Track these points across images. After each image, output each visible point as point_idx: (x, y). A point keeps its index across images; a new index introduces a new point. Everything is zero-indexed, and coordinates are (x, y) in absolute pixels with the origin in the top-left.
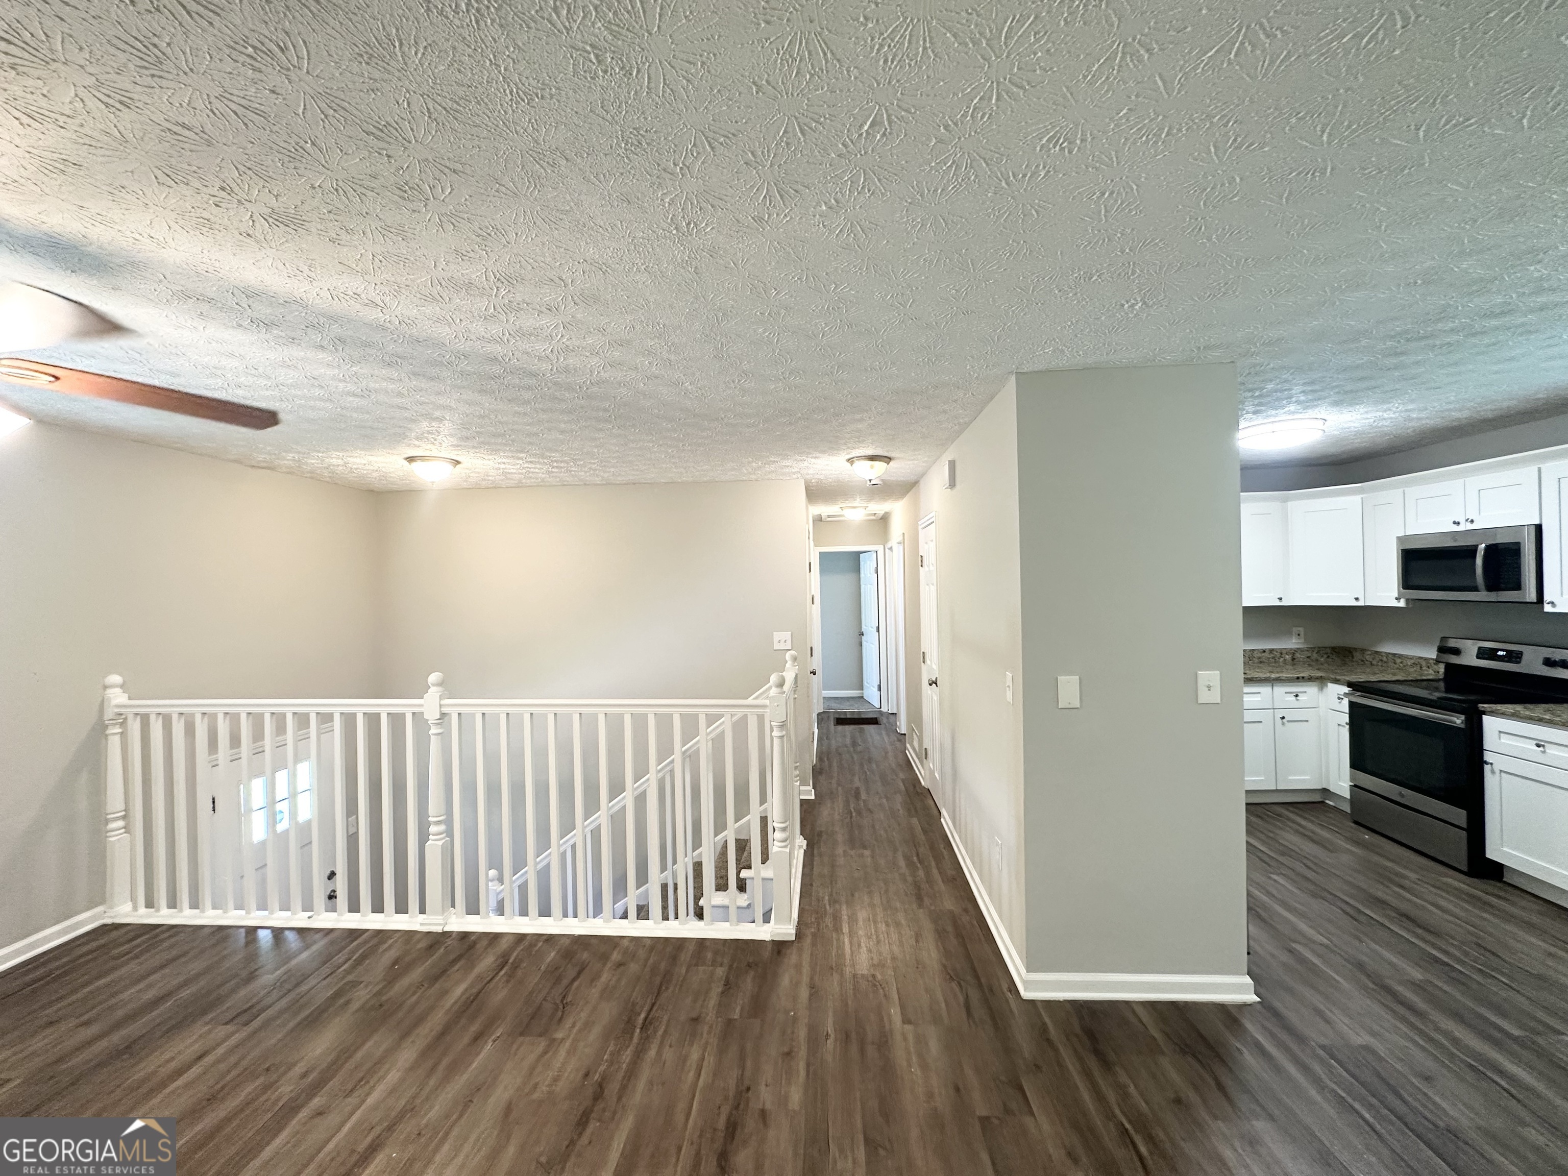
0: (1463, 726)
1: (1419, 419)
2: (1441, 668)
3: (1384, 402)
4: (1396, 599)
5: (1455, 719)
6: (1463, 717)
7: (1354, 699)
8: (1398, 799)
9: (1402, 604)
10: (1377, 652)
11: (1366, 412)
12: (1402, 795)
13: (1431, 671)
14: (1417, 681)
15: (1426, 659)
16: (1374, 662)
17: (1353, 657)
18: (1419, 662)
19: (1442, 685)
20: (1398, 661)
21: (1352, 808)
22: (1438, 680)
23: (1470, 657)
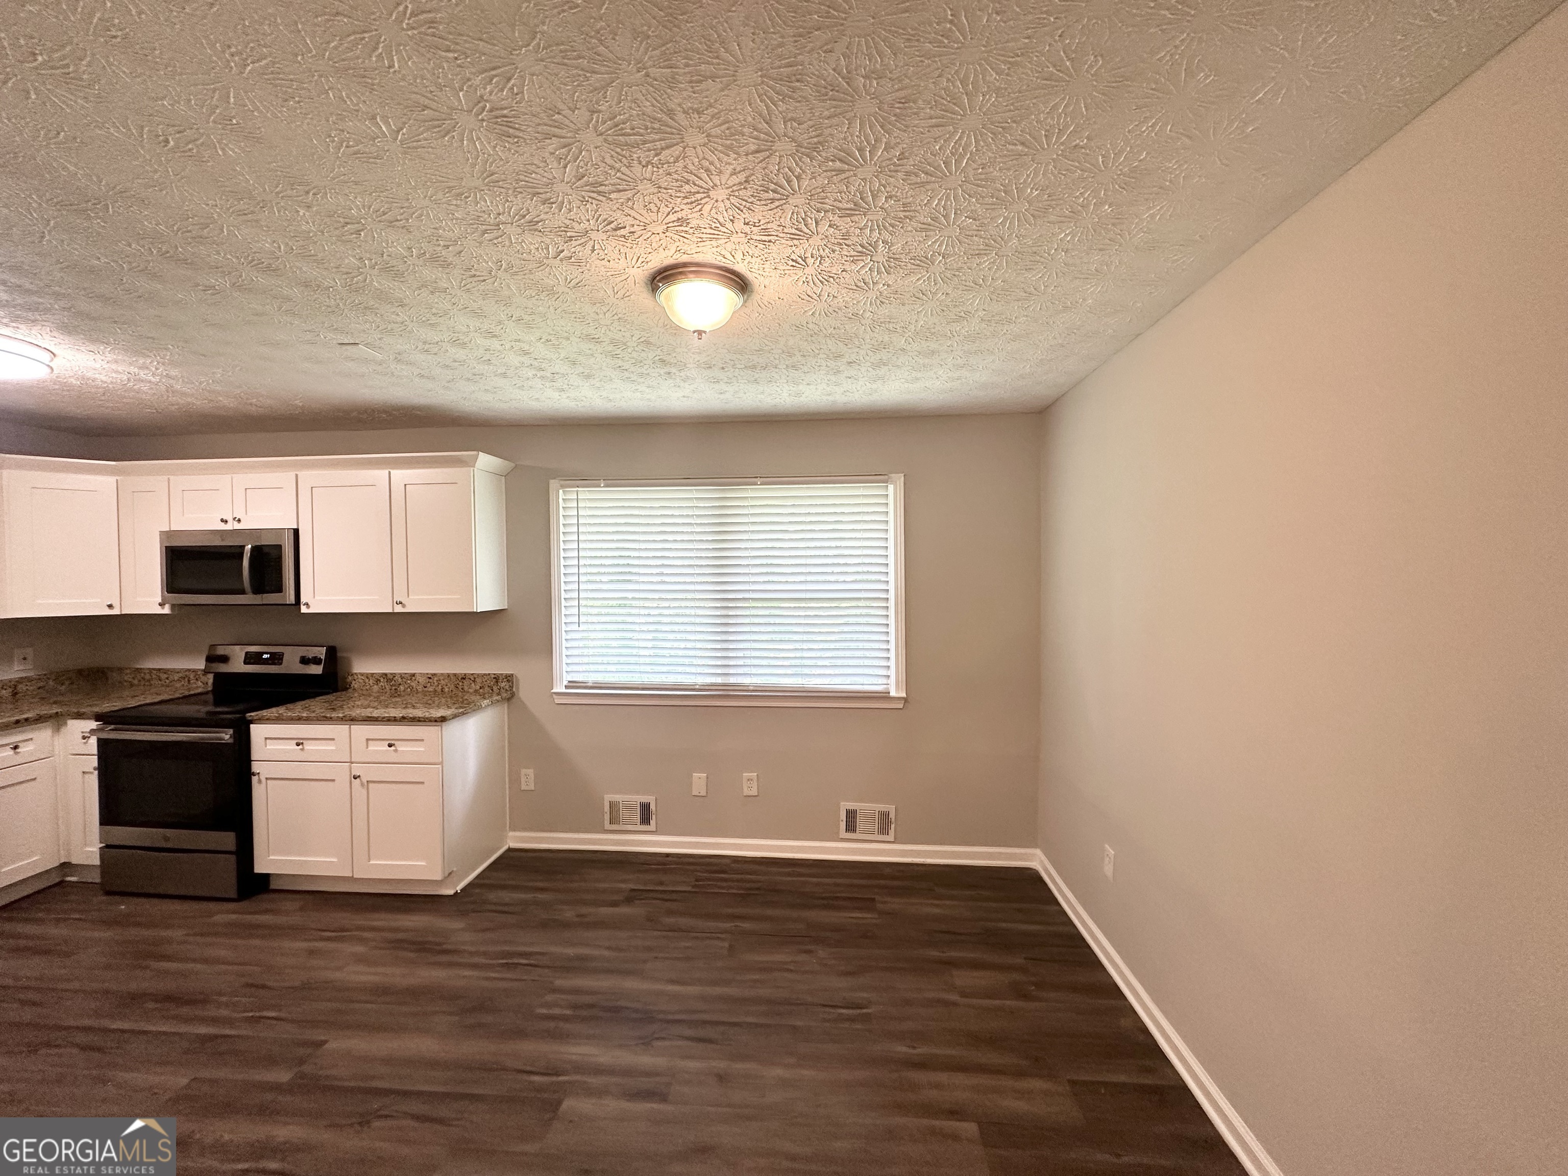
0: (231, 741)
1: (184, 394)
2: (210, 678)
3: (138, 353)
4: (160, 605)
5: (223, 735)
6: (231, 731)
7: (104, 736)
8: (164, 845)
9: (166, 610)
10: (139, 670)
11: (116, 362)
12: (166, 839)
13: (200, 684)
14: (185, 697)
15: (194, 671)
16: (136, 682)
17: (107, 679)
18: (187, 675)
19: (210, 697)
20: (164, 676)
21: (102, 877)
22: (207, 693)
23: (238, 665)
